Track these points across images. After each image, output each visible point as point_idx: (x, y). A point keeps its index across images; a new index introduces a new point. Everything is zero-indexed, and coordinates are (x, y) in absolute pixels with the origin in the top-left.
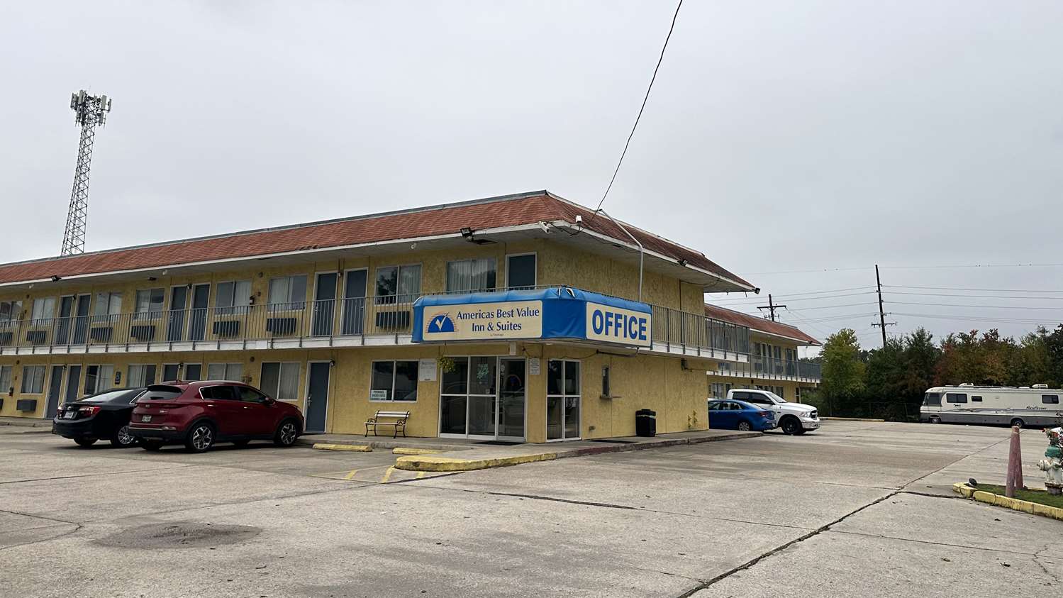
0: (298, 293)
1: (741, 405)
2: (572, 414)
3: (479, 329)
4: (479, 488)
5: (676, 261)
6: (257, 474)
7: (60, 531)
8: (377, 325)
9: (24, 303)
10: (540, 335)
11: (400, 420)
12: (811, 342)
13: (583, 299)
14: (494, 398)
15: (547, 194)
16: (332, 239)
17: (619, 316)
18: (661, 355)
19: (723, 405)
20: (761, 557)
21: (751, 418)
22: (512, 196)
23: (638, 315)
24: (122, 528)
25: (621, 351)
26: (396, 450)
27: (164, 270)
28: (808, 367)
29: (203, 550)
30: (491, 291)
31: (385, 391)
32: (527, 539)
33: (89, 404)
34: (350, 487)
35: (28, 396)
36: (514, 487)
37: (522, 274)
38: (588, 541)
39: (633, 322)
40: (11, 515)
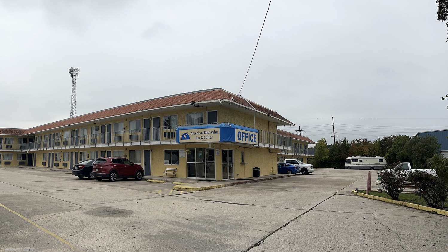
0: (138, 126)
2: (231, 170)
3: (198, 139)
4: (200, 198)
5: (267, 114)
6: (130, 190)
7: (76, 208)
8: (164, 137)
9: (62, 133)
10: (219, 141)
11: (174, 171)
12: (312, 142)
13: (234, 128)
16: (147, 107)
17: (247, 134)
18: (261, 147)
19: (282, 165)
20: (290, 222)
22: (208, 90)
23: (254, 134)
24: (93, 208)
25: (248, 146)
26: (173, 183)
27: (98, 120)
29: (116, 218)
30: (202, 124)
31: (169, 161)
32: (215, 218)
33: (81, 165)
34: (159, 196)
35: (65, 162)
36: (211, 197)
37: (212, 118)
39: (252, 136)
40: (64, 201)
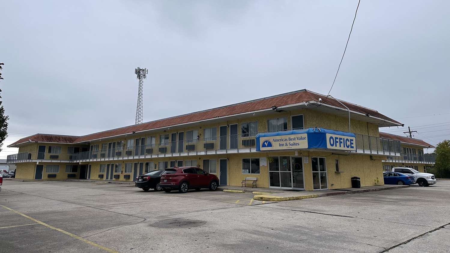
0: (214, 134)
1: (398, 174)
2: (323, 179)
3: (282, 146)
4: (287, 208)
5: (365, 115)
6: (204, 201)
7: (139, 221)
8: (243, 145)
9: (124, 142)
10: (307, 147)
11: (254, 181)
12: (430, 146)
13: (324, 132)
14: (290, 173)
15: (306, 90)
16: (224, 113)
17: (341, 139)
18: (360, 154)
19: (390, 174)
20: (412, 239)
21: (403, 180)
22: (291, 92)
23: (349, 138)
24: (159, 220)
25: (343, 153)
26: (254, 192)
27: (168, 128)
28: (429, 157)
29: (186, 229)
30: (286, 130)
31: (248, 170)
32: (308, 229)
33: (146, 176)
34: (237, 206)
35: (127, 174)
36: (301, 208)
37: (298, 123)
38: (333, 230)
39: (347, 141)
